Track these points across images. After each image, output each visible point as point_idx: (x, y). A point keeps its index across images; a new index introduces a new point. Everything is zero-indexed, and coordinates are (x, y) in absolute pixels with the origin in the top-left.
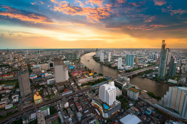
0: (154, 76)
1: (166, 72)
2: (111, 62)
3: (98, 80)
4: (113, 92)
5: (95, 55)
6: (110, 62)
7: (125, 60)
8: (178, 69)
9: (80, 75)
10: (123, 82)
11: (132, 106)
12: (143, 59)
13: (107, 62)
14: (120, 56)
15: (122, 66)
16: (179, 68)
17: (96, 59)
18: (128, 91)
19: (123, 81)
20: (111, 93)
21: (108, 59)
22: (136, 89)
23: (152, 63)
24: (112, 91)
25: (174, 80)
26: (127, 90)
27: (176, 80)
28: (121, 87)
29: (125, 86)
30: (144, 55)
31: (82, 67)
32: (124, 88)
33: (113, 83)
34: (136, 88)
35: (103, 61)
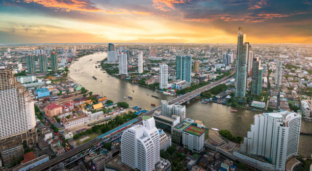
0: (229, 97)
1: (247, 87)
2: (144, 73)
3: (117, 118)
4: (153, 143)
5: (106, 59)
6: (142, 74)
7: (174, 68)
8: (265, 81)
9: (70, 111)
10: (173, 116)
11: (194, 165)
12: (207, 64)
13: (136, 74)
14: (164, 60)
15: (170, 80)
16: (266, 79)
17: (109, 68)
18: (184, 135)
19: (172, 114)
20: (149, 145)
21: (137, 68)
22: (199, 128)
23: (223, 72)
24: (151, 140)
25: (261, 101)
26: (182, 133)
27: (264, 101)
28: (170, 127)
29: (178, 125)
30: (209, 56)
31: (75, 90)
32: (175, 129)
33: (151, 121)
34: (199, 125)
35: (127, 74)
